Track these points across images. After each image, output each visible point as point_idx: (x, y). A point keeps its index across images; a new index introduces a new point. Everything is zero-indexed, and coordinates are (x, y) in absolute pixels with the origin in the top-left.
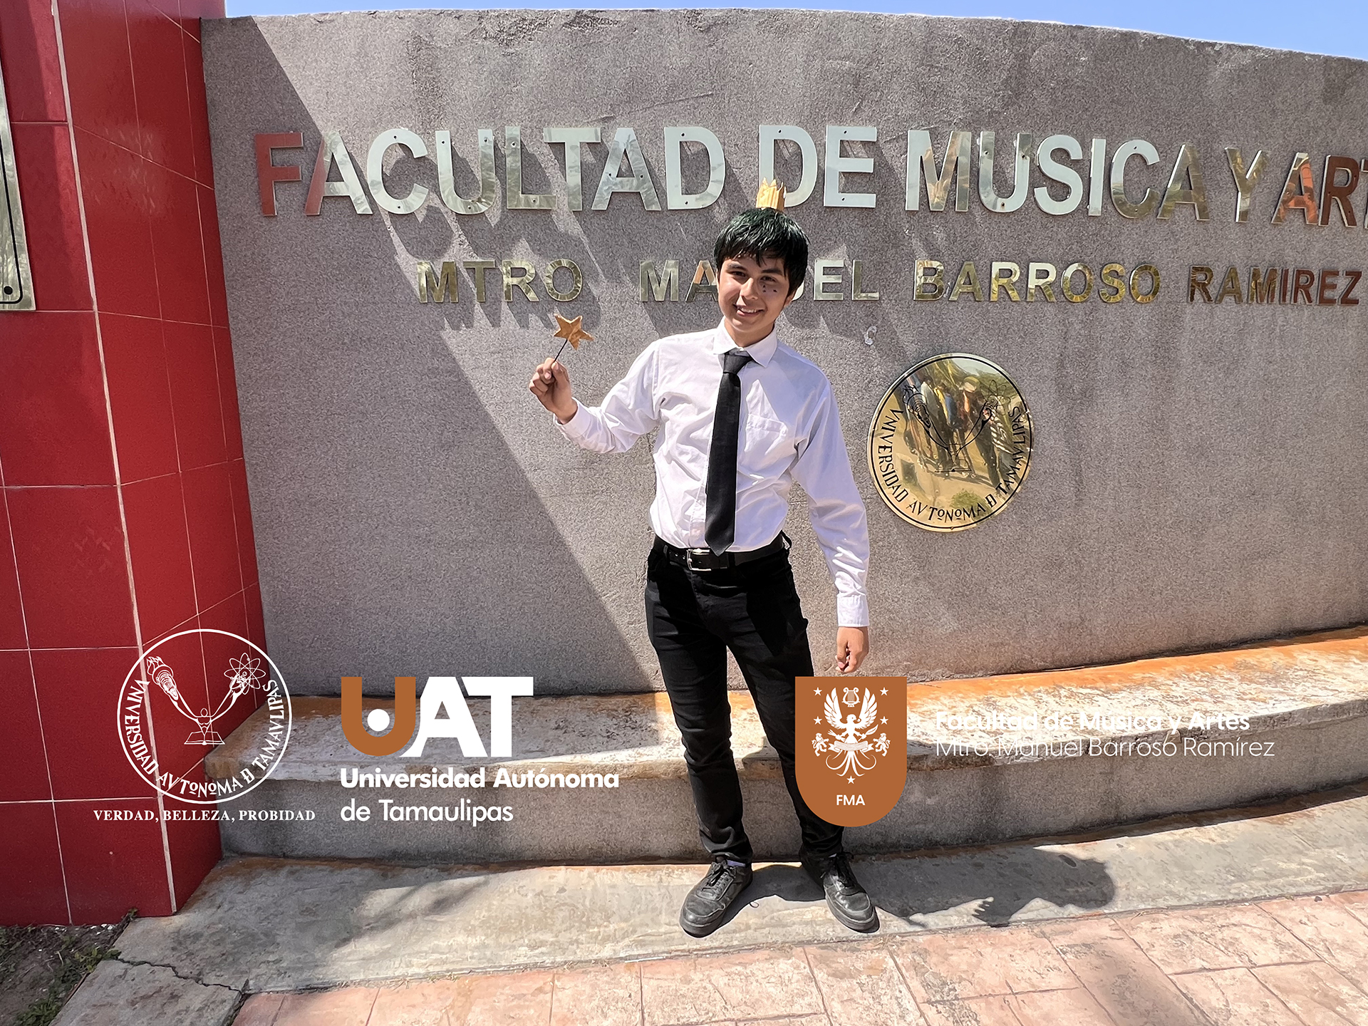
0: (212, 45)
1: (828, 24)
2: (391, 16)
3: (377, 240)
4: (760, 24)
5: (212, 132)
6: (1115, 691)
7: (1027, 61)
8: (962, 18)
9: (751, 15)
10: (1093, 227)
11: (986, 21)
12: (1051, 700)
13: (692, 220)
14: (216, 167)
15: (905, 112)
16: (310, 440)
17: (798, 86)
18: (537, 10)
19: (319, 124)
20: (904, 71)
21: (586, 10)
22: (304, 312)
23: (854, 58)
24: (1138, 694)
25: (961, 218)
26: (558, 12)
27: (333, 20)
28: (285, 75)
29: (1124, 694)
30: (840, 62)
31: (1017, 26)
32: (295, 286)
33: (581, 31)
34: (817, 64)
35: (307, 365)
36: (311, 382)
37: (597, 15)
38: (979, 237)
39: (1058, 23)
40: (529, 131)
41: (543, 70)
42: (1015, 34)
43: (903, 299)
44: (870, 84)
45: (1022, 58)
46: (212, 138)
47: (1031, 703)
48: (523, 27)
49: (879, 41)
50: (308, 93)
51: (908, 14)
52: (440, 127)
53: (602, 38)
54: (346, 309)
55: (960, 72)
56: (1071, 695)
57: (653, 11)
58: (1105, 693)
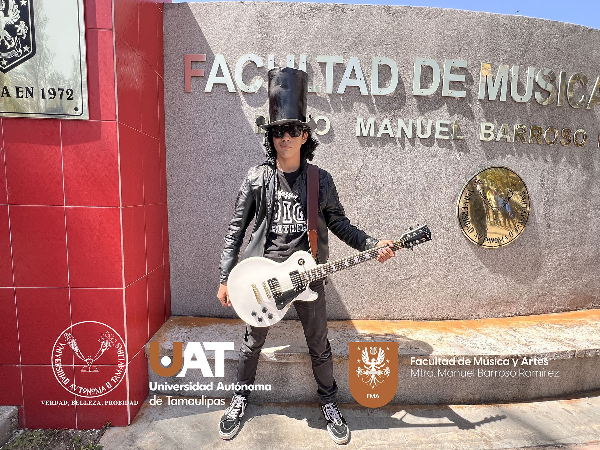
0: (168, 14)
1: (447, 14)
2: (251, 4)
3: (237, 104)
4: (417, 13)
5: (165, 53)
6: (572, 326)
7: (533, 35)
8: (506, 15)
9: (413, 9)
10: (559, 112)
11: (516, 17)
12: (543, 330)
13: (381, 100)
14: (165, 69)
15: (479, 55)
16: (198, 196)
17: (433, 41)
18: (317, 3)
19: (214, 51)
20: (480, 37)
21: (339, 4)
22: (201, 136)
23: (458, 31)
24: (583, 328)
25: (502, 104)
26: (327, 5)
27: (224, 5)
28: (200, 29)
29: (576, 328)
30: (452, 31)
31: (529, 20)
32: (197, 124)
33: (336, 13)
34: (442, 32)
35: (200, 161)
36: (201, 169)
37: (344, 6)
38: (510, 113)
39: (547, 19)
40: (310, 57)
41: (318, 30)
42: (528, 23)
43: (475, 140)
44: (465, 42)
45: (531, 34)
46: (164, 56)
47: (534, 331)
48: (311, 10)
49: (470, 23)
50: (210, 37)
51: (483, 12)
52: (270, 53)
53: (346, 17)
54: (220, 135)
55: (504, 39)
56: (551, 328)
57: (369, 5)
58: (567, 327)
